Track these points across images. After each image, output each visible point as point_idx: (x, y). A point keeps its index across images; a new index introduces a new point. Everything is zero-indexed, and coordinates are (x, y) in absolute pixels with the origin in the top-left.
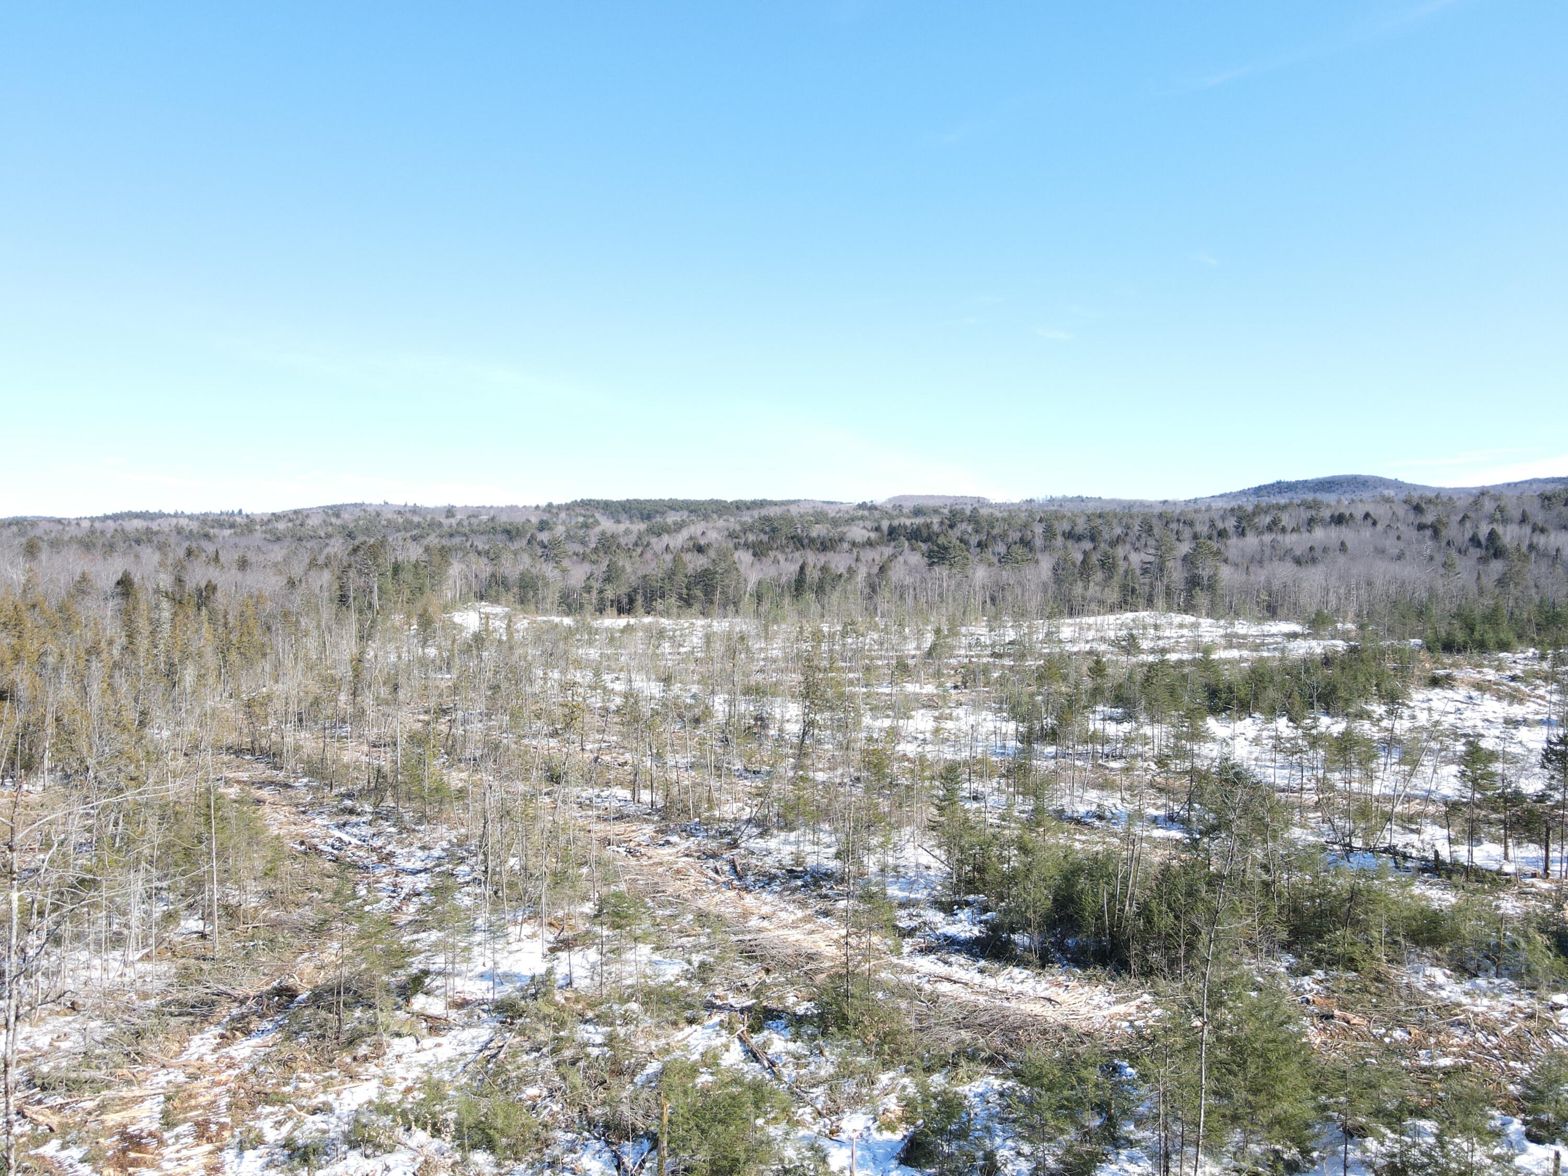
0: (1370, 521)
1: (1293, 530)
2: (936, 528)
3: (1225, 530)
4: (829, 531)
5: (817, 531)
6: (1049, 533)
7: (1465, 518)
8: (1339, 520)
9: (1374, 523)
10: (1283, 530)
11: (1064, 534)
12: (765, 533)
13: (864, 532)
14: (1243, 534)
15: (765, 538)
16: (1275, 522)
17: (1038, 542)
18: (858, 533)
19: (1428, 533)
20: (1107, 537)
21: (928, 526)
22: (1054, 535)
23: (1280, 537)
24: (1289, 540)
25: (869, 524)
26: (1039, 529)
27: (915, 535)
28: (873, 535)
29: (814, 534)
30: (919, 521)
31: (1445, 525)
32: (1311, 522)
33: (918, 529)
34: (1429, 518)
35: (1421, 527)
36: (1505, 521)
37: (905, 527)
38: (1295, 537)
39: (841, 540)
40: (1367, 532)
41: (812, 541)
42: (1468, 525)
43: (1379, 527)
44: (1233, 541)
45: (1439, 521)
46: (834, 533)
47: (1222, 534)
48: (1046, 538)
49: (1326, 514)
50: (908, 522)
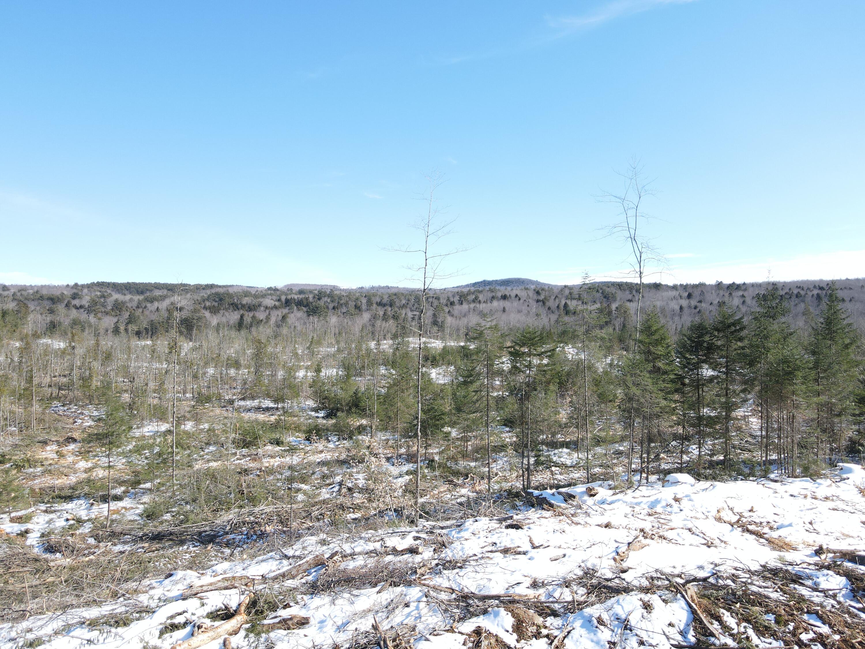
0: (518, 298)
1: (484, 302)
2: (311, 299)
3: (454, 302)
4: (252, 301)
5: (246, 300)
6: (369, 303)
7: (556, 297)
8: (504, 297)
9: (520, 299)
10: (480, 302)
11: (377, 303)
12: (216, 302)
13: (272, 301)
14: (462, 304)
15: (216, 304)
16: (476, 298)
17: (364, 307)
18: (269, 302)
19: (541, 303)
20: (398, 305)
21: (307, 299)
22: (372, 304)
23: (478, 305)
24: (482, 306)
25: (274, 298)
26: (364, 301)
27: (300, 304)
28: (277, 303)
29: (244, 302)
30: (301, 296)
31: (548, 300)
32: (493, 297)
33: (302, 300)
34: (542, 297)
35: (538, 301)
36: (572, 299)
37: (294, 299)
38: (484, 305)
39: (260, 305)
40: (516, 304)
41: (243, 306)
42: (557, 300)
43: (522, 301)
44: (457, 307)
45: (545, 298)
46: (255, 302)
47: (452, 304)
48: (368, 305)
49: (499, 295)
50: (296, 297)
